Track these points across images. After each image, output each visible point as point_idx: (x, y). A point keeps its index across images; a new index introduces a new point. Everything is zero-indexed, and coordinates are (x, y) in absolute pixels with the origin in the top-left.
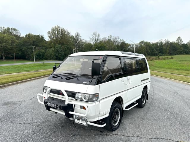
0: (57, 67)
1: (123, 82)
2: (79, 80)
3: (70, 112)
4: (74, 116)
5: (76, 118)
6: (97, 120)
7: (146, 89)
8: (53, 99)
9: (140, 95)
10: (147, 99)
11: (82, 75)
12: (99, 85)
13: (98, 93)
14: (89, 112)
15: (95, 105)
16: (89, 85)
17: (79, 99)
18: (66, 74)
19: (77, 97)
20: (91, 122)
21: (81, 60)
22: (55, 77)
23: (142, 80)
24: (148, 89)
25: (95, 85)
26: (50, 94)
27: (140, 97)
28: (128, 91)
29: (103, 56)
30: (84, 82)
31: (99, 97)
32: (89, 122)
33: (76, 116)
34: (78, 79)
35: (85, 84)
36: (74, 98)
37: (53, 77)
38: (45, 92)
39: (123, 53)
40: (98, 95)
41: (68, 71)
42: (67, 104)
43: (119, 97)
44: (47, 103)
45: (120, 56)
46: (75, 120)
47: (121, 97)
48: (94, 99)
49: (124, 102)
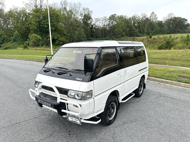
0: (48, 59)
1: (120, 75)
2: (72, 76)
3: (63, 111)
4: (68, 114)
5: (69, 116)
6: (91, 117)
7: (143, 78)
8: (46, 95)
9: (137, 85)
10: (144, 87)
11: (75, 70)
12: (93, 81)
13: (92, 90)
14: (83, 110)
15: (88, 103)
16: (82, 82)
17: (72, 97)
18: (58, 69)
19: (69, 95)
20: (85, 120)
21: (75, 52)
22: (47, 71)
23: (139, 69)
24: (145, 79)
25: (88, 82)
26: (42, 89)
27: (137, 87)
28: (125, 83)
29: (97, 49)
30: (77, 79)
31: (93, 94)
32: (83, 119)
33: (69, 114)
34: (70, 74)
35: (78, 80)
36: (66, 96)
37: (45, 71)
38: (36, 87)
39: (119, 43)
40: (92, 93)
41: (60, 63)
42: (59, 102)
43: (115, 90)
44: (39, 101)
45: (116, 47)
46: (68, 118)
47: (117, 90)
48: (88, 96)
49: (120, 95)
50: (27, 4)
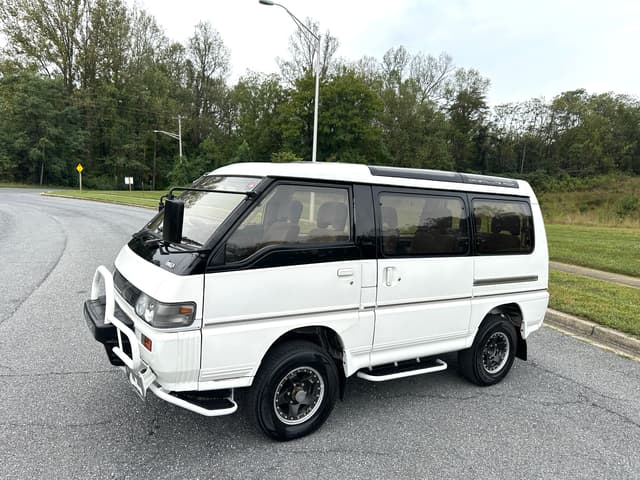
1: (348, 279)
10: (519, 355)
12: (202, 276)
13: (194, 304)
15: (172, 341)
20: (172, 393)
23: (481, 278)
27: (464, 343)
29: (260, 180)
30: (167, 263)
31: (198, 317)
32: (165, 390)
36: (133, 308)
39: (374, 173)
40: (193, 311)
42: (109, 324)
45: (351, 183)
47: (329, 329)
48: (179, 320)
49: (348, 350)
50: (287, 64)
